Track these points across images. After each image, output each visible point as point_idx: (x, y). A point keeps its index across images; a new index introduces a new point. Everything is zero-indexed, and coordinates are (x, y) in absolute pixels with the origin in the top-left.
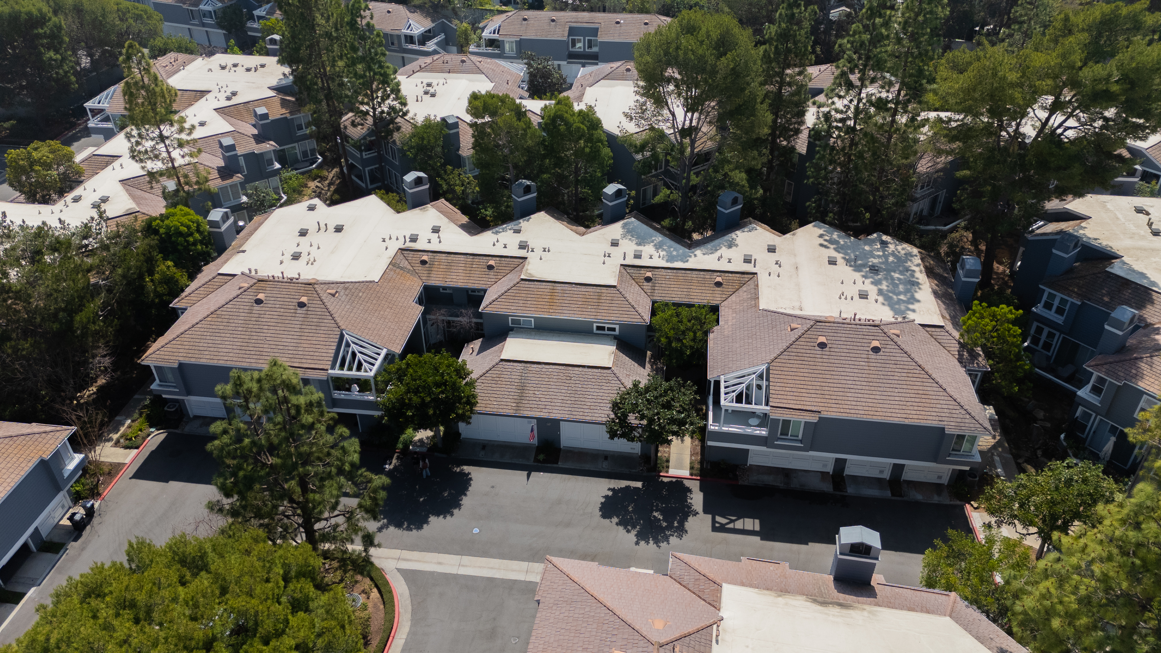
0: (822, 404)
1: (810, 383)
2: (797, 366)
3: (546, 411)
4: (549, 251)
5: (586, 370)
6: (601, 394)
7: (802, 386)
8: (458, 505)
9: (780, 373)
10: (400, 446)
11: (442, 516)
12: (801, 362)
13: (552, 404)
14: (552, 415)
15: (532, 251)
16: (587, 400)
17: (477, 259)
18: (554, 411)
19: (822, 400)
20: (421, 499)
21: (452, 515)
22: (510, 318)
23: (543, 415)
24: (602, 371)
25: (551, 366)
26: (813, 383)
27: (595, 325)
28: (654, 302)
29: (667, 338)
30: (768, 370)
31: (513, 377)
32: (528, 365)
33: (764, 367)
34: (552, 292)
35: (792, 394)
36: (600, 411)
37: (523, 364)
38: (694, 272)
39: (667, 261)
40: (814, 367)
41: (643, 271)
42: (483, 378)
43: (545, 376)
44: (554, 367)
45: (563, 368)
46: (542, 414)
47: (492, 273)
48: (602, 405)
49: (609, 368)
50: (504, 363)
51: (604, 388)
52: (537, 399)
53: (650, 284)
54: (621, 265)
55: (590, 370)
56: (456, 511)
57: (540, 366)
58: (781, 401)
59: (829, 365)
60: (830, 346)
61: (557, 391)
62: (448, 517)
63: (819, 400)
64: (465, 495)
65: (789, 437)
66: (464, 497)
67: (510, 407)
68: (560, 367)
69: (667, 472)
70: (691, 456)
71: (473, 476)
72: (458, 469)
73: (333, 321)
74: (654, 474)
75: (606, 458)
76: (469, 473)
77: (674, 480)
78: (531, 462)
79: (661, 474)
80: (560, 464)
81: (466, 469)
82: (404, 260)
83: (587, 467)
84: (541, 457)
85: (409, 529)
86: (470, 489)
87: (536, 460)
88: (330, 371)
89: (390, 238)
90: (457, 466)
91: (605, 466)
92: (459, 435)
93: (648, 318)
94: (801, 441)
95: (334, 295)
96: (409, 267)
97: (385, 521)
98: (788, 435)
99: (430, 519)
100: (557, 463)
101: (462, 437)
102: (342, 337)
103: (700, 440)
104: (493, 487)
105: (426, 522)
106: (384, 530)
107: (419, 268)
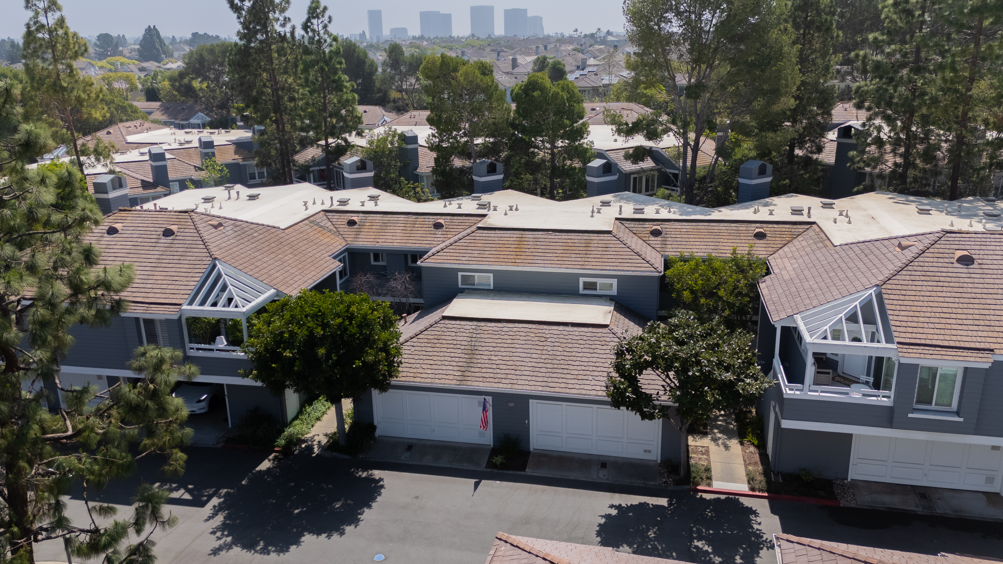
0: (994, 340)
1: (959, 311)
2: (930, 289)
3: (507, 381)
4: (517, 209)
5: (570, 328)
6: (595, 360)
7: (948, 316)
8: (354, 520)
9: (902, 298)
10: (281, 441)
11: (324, 535)
12: (935, 284)
13: (517, 373)
14: (516, 387)
15: (495, 210)
16: (571, 367)
17: (421, 218)
18: (520, 382)
19: (991, 334)
20: (296, 511)
21: (342, 533)
22: (460, 274)
23: (504, 387)
24: (594, 330)
25: (517, 325)
26: (966, 311)
27: (582, 280)
28: (665, 261)
29: (692, 292)
30: (879, 296)
31: (458, 338)
32: (482, 324)
33: (872, 291)
34: (521, 240)
35: (931, 326)
36: (593, 383)
37: (475, 323)
38: (722, 224)
39: (681, 215)
40: (961, 290)
41: (647, 225)
42: (414, 340)
43: (506, 337)
44: (520, 325)
45: (534, 326)
46: (501, 385)
47: (439, 232)
48: (596, 374)
49: (606, 326)
50: (447, 322)
51: (599, 351)
52: (494, 366)
53: (659, 239)
54: (617, 219)
55: (575, 329)
56: (349, 529)
57: (499, 325)
58: (914, 335)
59: (986, 286)
60: (980, 261)
61: (525, 355)
62: (335, 537)
63: (985, 334)
64: (370, 507)
65: (933, 407)
66: (366, 510)
67: (451, 377)
68: (530, 326)
69: (709, 485)
70: (746, 466)
71: (385, 483)
72: (364, 475)
73: (205, 250)
74: (687, 487)
75: (604, 465)
76: (381, 480)
77: (723, 497)
78: (482, 467)
79: (699, 488)
80: (529, 471)
81: (377, 474)
82: (326, 221)
83: (573, 475)
84: (498, 460)
85: (265, 551)
86: (379, 499)
87: (490, 464)
88: (185, 307)
89: (314, 203)
90: (365, 469)
91: (602, 476)
92: (374, 428)
93: (661, 268)
94: (958, 413)
95: (216, 227)
96: (332, 227)
97: (229, 539)
98: (930, 403)
99: (303, 539)
100: (524, 470)
101: (378, 433)
102: (214, 266)
103: (757, 447)
104: (417, 498)
105: (296, 541)
106: (223, 553)
107: (345, 229)
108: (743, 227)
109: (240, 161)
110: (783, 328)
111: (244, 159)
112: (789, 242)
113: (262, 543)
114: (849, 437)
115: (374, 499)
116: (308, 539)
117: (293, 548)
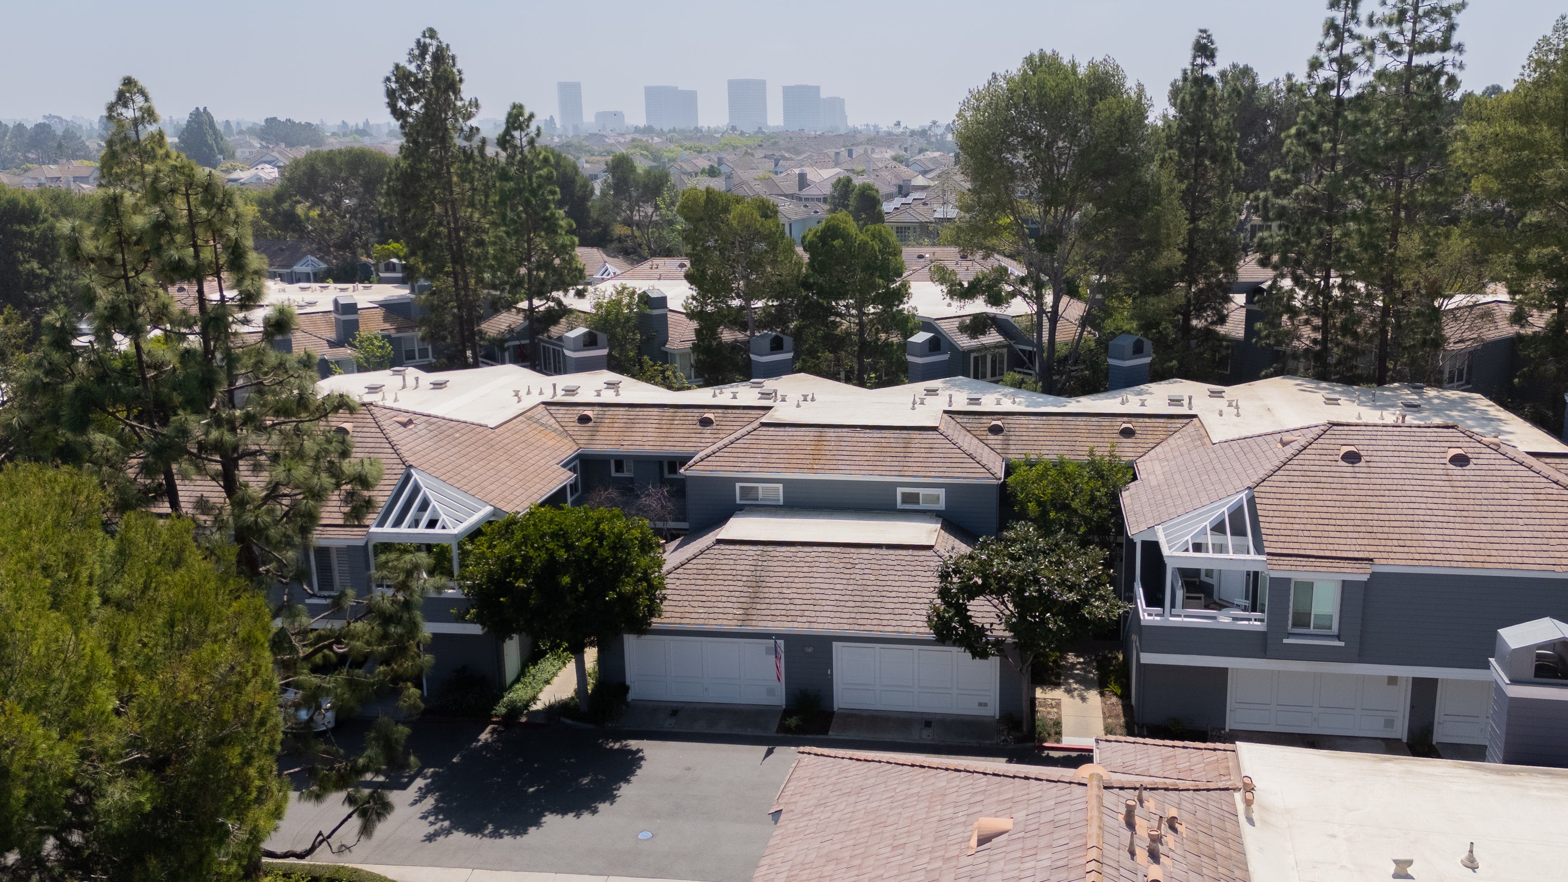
0: (1375, 548)
1: (1340, 516)
2: (1309, 491)
3: (804, 619)
4: (813, 400)
5: (884, 551)
6: (916, 589)
7: (1326, 522)
8: (609, 796)
9: (1276, 502)
10: (501, 709)
11: (571, 815)
12: (1315, 485)
13: (816, 608)
14: (815, 625)
15: (783, 400)
16: (886, 600)
17: (681, 413)
18: (820, 620)
19: (1372, 542)
20: (531, 790)
21: (594, 811)
22: (738, 485)
23: (799, 627)
24: (916, 553)
25: (815, 548)
26: (1346, 516)
27: (900, 491)
28: (1007, 466)
29: (1040, 504)
30: (1252, 501)
31: (738, 567)
32: (770, 548)
33: (1243, 495)
34: (819, 440)
35: (1306, 533)
36: (913, 617)
37: (761, 547)
38: (1080, 419)
39: (1027, 406)
40: (1343, 492)
41: (985, 419)
42: (679, 571)
43: (802, 564)
44: (820, 549)
45: (838, 550)
46: (796, 625)
47: (707, 431)
48: (917, 606)
49: (930, 547)
50: (723, 547)
51: (921, 579)
52: (787, 601)
53: (1000, 437)
54: (945, 412)
55: (891, 552)
56: (603, 807)
57: (793, 549)
58: (1286, 545)
59: (1372, 487)
60: (1368, 459)
61: (826, 586)
62: (586, 816)
63: (1365, 542)
64: (628, 781)
65: (1311, 630)
66: (624, 786)
67: (730, 617)
68: (833, 549)
69: (1058, 741)
70: (1105, 718)
71: (646, 753)
72: (617, 746)
73: (395, 456)
74: (1031, 744)
75: (928, 724)
76: (639, 751)
77: (1074, 754)
78: (772, 731)
79: (1046, 744)
80: (832, 734)
81: (634, 744)
82: (549, 417)
83: (889, 737)
84: (793, 721)
85: (496, 834)
86: (638, 772)
87: (783, 728)
88: (373, 529)
89: (529, 393)
90: (616, 740)
91: (927, 736)
92: (626, 689)
93: (1002, 475)
94: (1338, 637)
95: (404, 425)
96: (557, 426)
97: (446, 824)
98: (1308, 626)
99: (544, 819)
100: (826, 733)
101: (631, 696)
102: (408, 477)
103: (1120, 697)
104: (688, 769)
105: (537, 823)
106: (441, 839)
107: (575, 428)
108: (1106, 422)
109: (393, 332)
110: (1144, 543)
111: (398, 330)
112: (1163, 440)
113: (490, 827)
114: (1223, 672)
115: (632, 772)
116: (551, 820)
117: (532, 830)
